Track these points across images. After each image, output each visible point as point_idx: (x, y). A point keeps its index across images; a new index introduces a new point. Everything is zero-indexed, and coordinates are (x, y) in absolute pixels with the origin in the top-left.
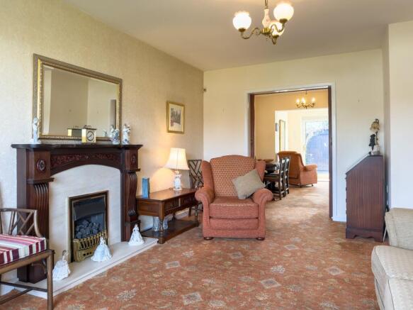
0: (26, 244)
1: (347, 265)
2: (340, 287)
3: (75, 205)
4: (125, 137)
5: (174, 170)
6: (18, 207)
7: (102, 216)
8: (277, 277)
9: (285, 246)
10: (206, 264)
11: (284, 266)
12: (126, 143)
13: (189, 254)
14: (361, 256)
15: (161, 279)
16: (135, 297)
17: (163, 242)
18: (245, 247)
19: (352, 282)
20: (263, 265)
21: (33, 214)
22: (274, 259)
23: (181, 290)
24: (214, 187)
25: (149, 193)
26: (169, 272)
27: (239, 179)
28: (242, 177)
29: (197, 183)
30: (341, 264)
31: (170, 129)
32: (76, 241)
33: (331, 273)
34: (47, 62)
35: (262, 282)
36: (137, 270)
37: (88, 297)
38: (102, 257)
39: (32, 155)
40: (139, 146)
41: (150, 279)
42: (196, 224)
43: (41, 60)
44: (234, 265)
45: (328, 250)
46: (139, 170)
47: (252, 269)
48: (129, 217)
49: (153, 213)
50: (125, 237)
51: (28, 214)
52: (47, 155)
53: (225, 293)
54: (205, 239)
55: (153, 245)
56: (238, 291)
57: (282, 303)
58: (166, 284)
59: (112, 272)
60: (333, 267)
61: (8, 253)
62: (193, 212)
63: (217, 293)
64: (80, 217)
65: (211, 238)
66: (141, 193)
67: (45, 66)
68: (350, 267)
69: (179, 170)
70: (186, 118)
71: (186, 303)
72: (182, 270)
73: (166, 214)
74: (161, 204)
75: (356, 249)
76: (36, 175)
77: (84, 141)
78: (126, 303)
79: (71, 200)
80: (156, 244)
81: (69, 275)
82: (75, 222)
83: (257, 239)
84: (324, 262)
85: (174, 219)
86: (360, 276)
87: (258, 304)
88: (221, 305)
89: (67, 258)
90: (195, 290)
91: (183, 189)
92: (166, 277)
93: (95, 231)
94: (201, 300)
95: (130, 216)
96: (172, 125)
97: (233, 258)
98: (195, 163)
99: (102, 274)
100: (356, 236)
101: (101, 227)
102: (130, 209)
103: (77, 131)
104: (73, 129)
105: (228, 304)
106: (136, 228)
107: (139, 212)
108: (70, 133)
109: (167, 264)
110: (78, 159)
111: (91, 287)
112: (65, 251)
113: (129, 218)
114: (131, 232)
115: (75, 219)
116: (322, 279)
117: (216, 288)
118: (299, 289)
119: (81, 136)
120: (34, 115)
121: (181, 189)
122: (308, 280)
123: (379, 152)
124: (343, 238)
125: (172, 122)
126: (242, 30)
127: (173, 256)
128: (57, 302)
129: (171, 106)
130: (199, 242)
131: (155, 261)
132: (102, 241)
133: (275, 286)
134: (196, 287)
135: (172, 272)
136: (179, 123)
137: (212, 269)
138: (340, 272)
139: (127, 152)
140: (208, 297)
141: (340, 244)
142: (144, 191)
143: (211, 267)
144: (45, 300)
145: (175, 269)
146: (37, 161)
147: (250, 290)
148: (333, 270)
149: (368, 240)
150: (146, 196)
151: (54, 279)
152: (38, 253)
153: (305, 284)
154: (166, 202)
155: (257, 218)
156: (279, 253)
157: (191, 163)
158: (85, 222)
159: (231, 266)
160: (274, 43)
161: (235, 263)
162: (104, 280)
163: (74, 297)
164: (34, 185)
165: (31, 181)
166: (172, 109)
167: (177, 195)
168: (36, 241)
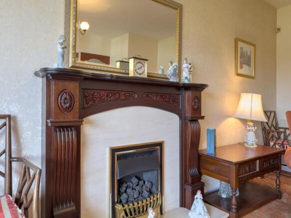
4: (185, 74)
5: (244, 121)
7: (155, 173)
12: (186, 82)
25: (215, 148)
31: (240, 71)
32: (119, 207)
40: (202, 87)
42: (279, 195)
46: (203, 118)
48: (190, 178)
66: (205, 146)
69: (252, 121)
74: (234, 168)
76: (57, 114)
77: (131, 74)
79: (113, 151)
82: (119, 181)
93: (146, 193)
95: (192, 176)
96: (241, 68)
98: (268, 114)
101: (154, 189)
103: (125, 64)
104: (121, 61)
106: (199, 195)
107: (203, 171)
108: (118, 65)
115: (117, 178)
125: (241, 64)
129: (240, 44)
136: (250, 66)
142: (209, 144)
146: (59, 93)
150: (211, 151)
154: (240, 165)
158: (134, 180)
164: (55, 127)
166: (242, 49)
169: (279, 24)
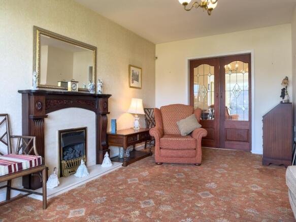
0: (28, 160)
1: (265, 184)
2: (260, 199)
3: (63, 136)
4: (99, 89)
5: (134, 114)
6: (23, 135)
7: (82, 145)
8: (211, 191)
9: (217, 170)
10: (158, 181)
11: (216, 183)
12: (100, 93)
13: (145, 174)
14: (275, 178)
15: (124, 190)
16: (105, 201)
17: (126, 166)
18: (186, 170)
19: (269, 195)
20: (199, 182)
21: (33, 140)
22: (208, 178)
23: (139, 197)
24: (163, 127)
25: (116, 130)
26: (130, 185)
27: (182, 121)
28: (184, 120)
29: (151, 125)
30: (259, 183)
31: (132, 85)
32: (63, 162)
33: (252, 189)
34: (43, 32)
35: (200, 194)
36: (107, 184)
37: (72, 200)
38: (82, 174)
39: (33, 98)
40: (109, 96)
41: (117, 190)
42: (150, 154)
43: (39, 30)
44: (178, 182)
45: (249, 173)
46: (109, 113)
47: (192, 184)
49: (119, 144)
50: (99, 161)
51: (29, 139)
52: (43, 98)
53: (172, 201)
54: (157, 164)
55: (119, 167)
56: (182, 199)
57: (215, 208)
58: (128, 193)
59: (89, 185)
60: (254, 185)
61: (15, 165)
62: (148, 146)
63: (166, 201)
64: (66, 145)
65: (161, 164)
66: (110, 130)
67: (41, 35)
68: (267, 185)
69: (137, 114)
70: (142, 78)
71: (142, 206)
72: (140, 185)
73: (128, 145)
74: (125, 138)
75: (271, 173)
76: (35, 112)
77: (69, 90)
78: (99, 205)
79: (60, 132)
80: (121, 166)
81: (59, 185)
82: (63, 148)
83: (195, 164)
84: (246, 181)
85: (134, 150)
86: (275, 192)
87: (197, 209)
88: (169, 209)
89: (57, 173)
90: (150, 198)
91: (141, 129)
92: (129, 189)
93: (77, 155)
94: (154, 205)
96: (133, 83)
97: (177, 177)
98: (150, 110)
99: (82, 186)
100: (270, 164)
101: (82, 153)
102: (102, 141)
103: (64, 84)
104: (62, 82)
105: (174, 209)
106: (107, 154)
107: (109, 144)
108: (59, 84)
109: (129, 180)
110: (65, 103)
111: (74, 194)
112: (55, 168)
113: (102, 147)
114: (103, 157)
115: (63, 146)
116: (245, 193)
117: (165, 197)
118: (227, 199)
119: (67, 87)
120: (34, 69)
121: (139, 128)
122: (234, 193)
123: (288, 100)
124: (260, 165)
125: (133, 80)
126: (185, 4)
127: (134, 175)
128: (50, 203)
129: (132, 68)
130: (152, 166)
131: (120, 178)
132: (82, 162)
133: (210, 197)
134: (150, 196)
135: (132, 185)
136: (138, 81)
137: (162, 184)
138: (260, 189)
139: (100, 100)
140: (159, 203)
141: (258, 169)
142: (112, 128)
143: (161, 183)
144: (41, 201)
145: (135, 183)
146: (36, 102)
147: (191, 199)
148: (253, 187)
149: (279, 167)
150: (114, 132)
151: (47, 188)
152: (36, 167)
153: (232, 196)
154: (129, 136)
155: (195, 149)
156: (212, 175)
157: (147, 111)
158: (70, 149)
159: (176, 182)
160: (209, 14)
161: (179, 180)
162: (83, 190)
163: (62, 200)
164: (34, 119)
165: (32, 116)
166: (133, 71)
167: (136, 132)
168: (35, 158)
169: (157, 55)
